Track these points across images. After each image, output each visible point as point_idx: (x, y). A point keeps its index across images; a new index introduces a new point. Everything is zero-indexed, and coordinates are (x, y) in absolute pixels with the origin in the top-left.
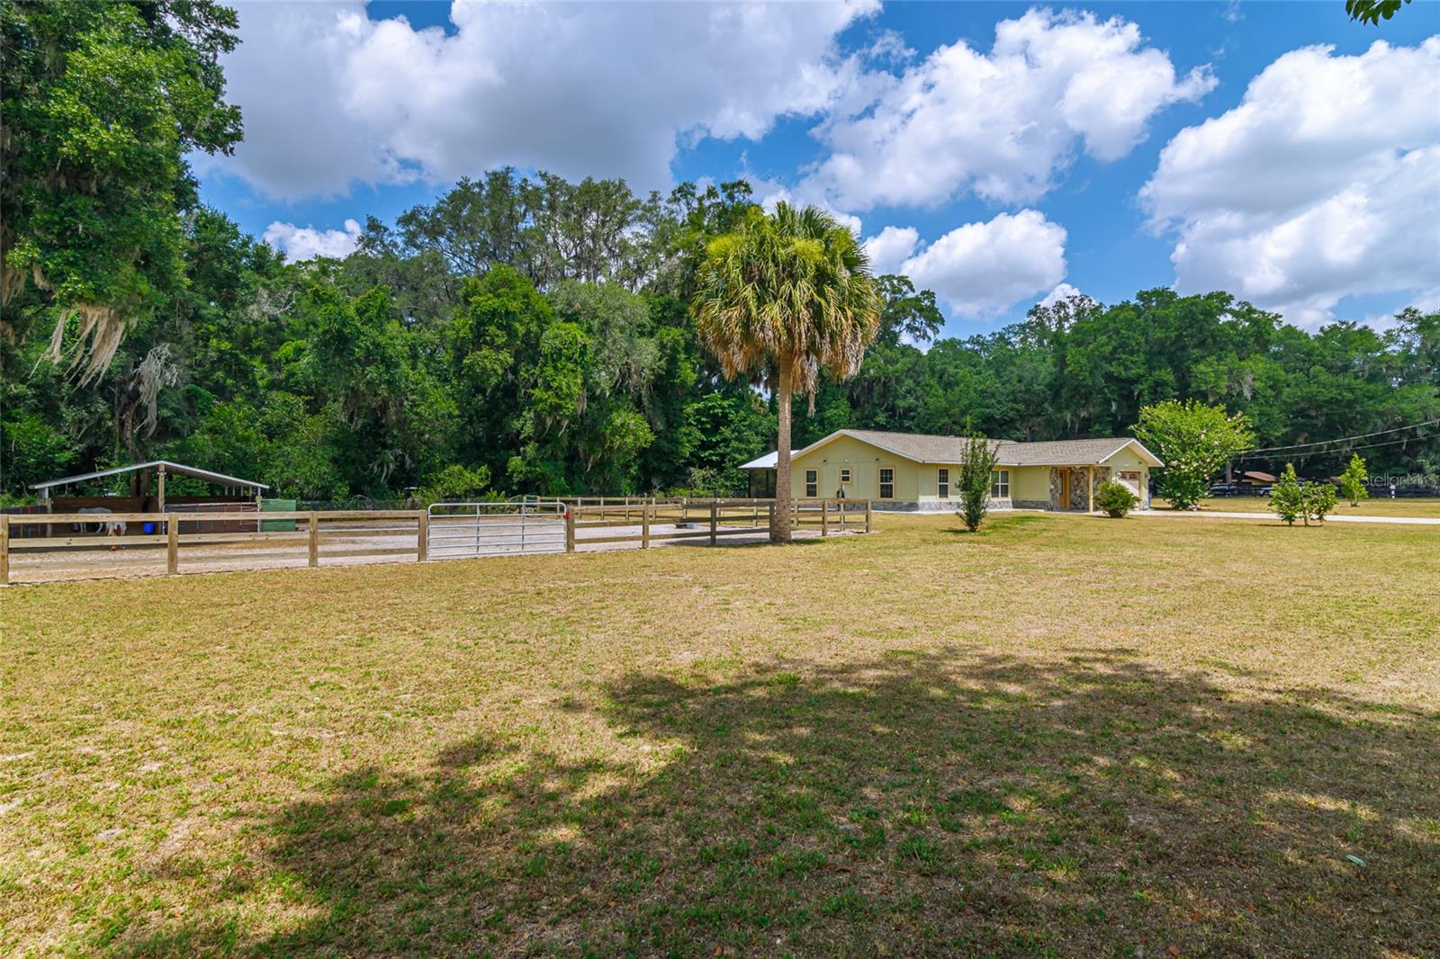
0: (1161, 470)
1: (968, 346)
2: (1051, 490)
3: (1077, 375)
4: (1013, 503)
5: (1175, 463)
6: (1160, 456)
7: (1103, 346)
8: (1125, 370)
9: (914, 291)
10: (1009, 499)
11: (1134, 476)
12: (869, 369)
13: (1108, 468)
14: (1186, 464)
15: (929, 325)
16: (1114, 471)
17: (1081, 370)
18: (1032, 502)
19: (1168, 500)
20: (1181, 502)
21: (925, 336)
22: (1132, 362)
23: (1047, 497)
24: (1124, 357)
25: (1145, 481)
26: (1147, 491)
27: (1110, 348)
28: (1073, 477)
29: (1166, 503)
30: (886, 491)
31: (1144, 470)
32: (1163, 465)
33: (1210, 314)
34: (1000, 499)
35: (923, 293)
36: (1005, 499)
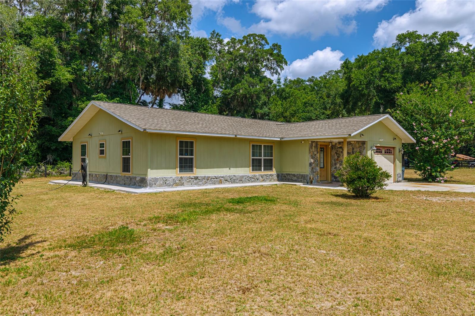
0: (412, 145)
1: (308, 83)
2: (311, 164)
3: (358, 87)
4: (278, 176)
5: (426, 139)
6: (412, 133)
7: (374, 67)
8: (389, 84)
9: (268, 44)
10: (274, 172)
11: (388, 151)
12: (239, 90)
13: (364, 143)
14: (437, 140)
15: (279, 66)
16: (369, 145)
17: (361, 84)
18: (294, 175)
19: (419, 172)
20: (430, 175)
21: (277, 72)
22: (393, 79)
23: (306, 171)
24: (388, 75)
25: (399, 155)
26: (400, 164)
27: (379, 69)
28: (334, 151)
29: (417, 174)
30: (126, 166)
31: (398, 146)
32: (415, 141)
33: (443, 46)
34: (263, 172)
35: (274, 45)
36: (269, 173)
